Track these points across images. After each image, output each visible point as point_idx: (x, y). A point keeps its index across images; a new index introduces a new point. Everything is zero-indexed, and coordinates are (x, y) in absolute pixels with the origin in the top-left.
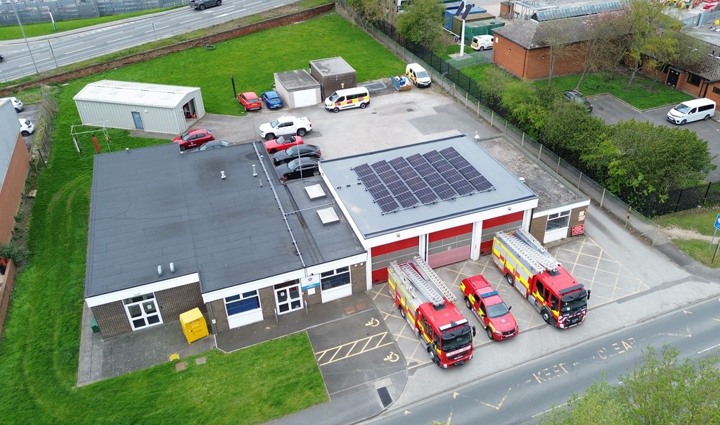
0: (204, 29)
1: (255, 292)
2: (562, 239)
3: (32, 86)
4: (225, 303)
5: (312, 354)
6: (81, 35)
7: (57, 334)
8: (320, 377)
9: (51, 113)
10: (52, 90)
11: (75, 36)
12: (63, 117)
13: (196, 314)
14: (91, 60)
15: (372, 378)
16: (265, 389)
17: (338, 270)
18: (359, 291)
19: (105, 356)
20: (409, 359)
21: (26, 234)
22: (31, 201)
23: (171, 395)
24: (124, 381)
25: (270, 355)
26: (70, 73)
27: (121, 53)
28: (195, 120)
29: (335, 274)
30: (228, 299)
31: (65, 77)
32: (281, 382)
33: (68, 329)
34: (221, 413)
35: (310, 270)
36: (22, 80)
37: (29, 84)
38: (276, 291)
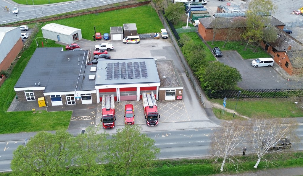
0: (96, 7)
1: (59, 96)
2: (173, 100)
3: (34, 22)
4: (51, 97)
5: (70, 117)
6: (56, 5)
7: (8, 98)
8: (69, 123)
9: (35, 32)
10: (39, 24)
11: (54, 6)
12: (38, 34)
13: (42, 99)
14: (55, 15)
15: (83, 127)
16: (52, 123)
17: (87, 94)
18: (95, 103)
19: (17, 106)
20: (97, 124)
21: (12, 69)
22: (18, 59)
23: (28, 119)
24: (19, 113)
25: (59, 115)
26: (47, 19)
27: (65, 14)
28: (78, 40)
29: (86, 95)
30: (51, 96)
31: (45, 20)
32: (58, 122)
33: (11, 97)
34: (38, 126)
35: (77, 92)
36: (31, 20)
37: (33, 22)
38: (66, 97)
